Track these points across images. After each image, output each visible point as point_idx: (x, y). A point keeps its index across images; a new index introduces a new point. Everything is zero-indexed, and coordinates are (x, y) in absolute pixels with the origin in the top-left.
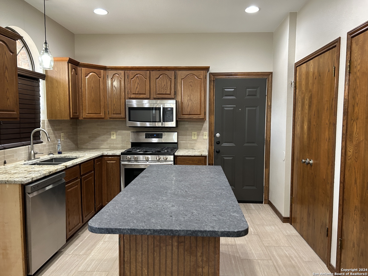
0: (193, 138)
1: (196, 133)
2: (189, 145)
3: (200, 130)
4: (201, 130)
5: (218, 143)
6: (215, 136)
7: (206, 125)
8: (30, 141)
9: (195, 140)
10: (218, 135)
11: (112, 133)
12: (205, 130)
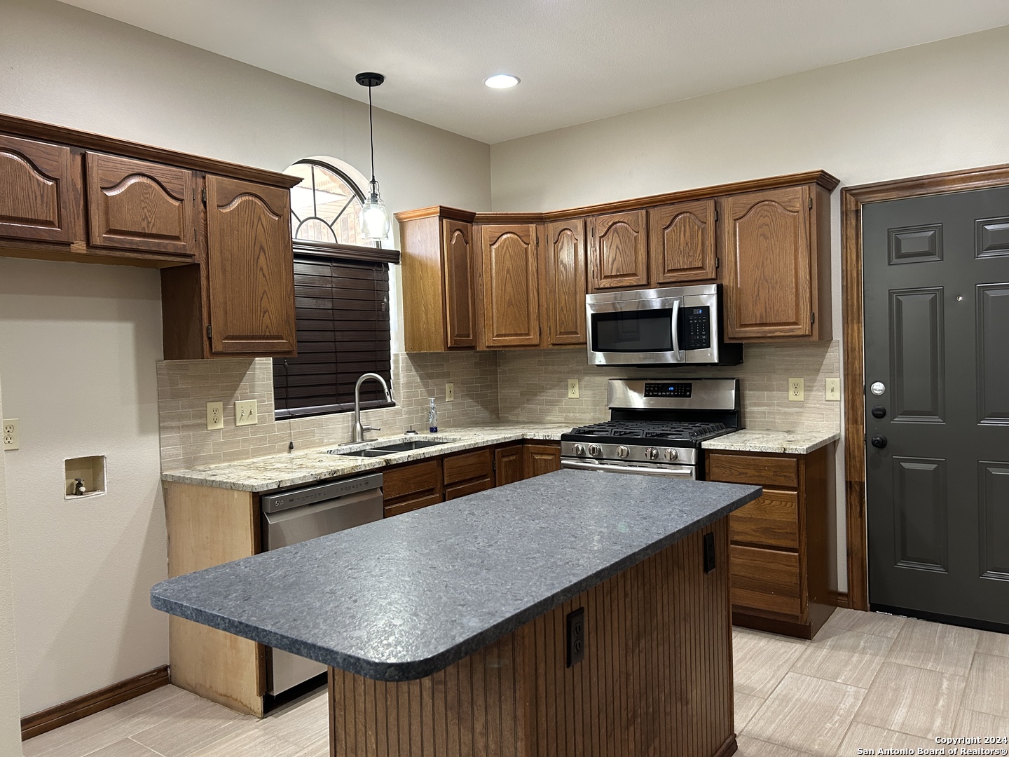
0: (791, 396)
1: (801, 381)
2: (778, 420)
3: (813, 371)
4: (818, 371)
5: (879, 414)
6: (867, 390)
7: (835, 355)
8: (354, 401)
9: (800, 405)
10: (878, 387)
11: (570, 382)
12: (831, 372)
